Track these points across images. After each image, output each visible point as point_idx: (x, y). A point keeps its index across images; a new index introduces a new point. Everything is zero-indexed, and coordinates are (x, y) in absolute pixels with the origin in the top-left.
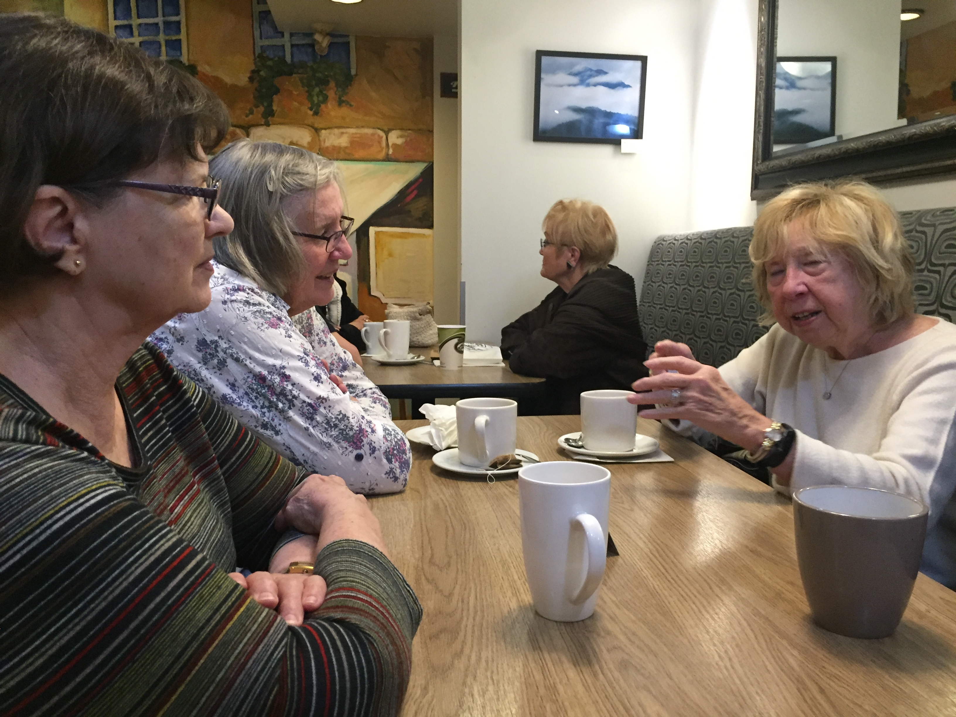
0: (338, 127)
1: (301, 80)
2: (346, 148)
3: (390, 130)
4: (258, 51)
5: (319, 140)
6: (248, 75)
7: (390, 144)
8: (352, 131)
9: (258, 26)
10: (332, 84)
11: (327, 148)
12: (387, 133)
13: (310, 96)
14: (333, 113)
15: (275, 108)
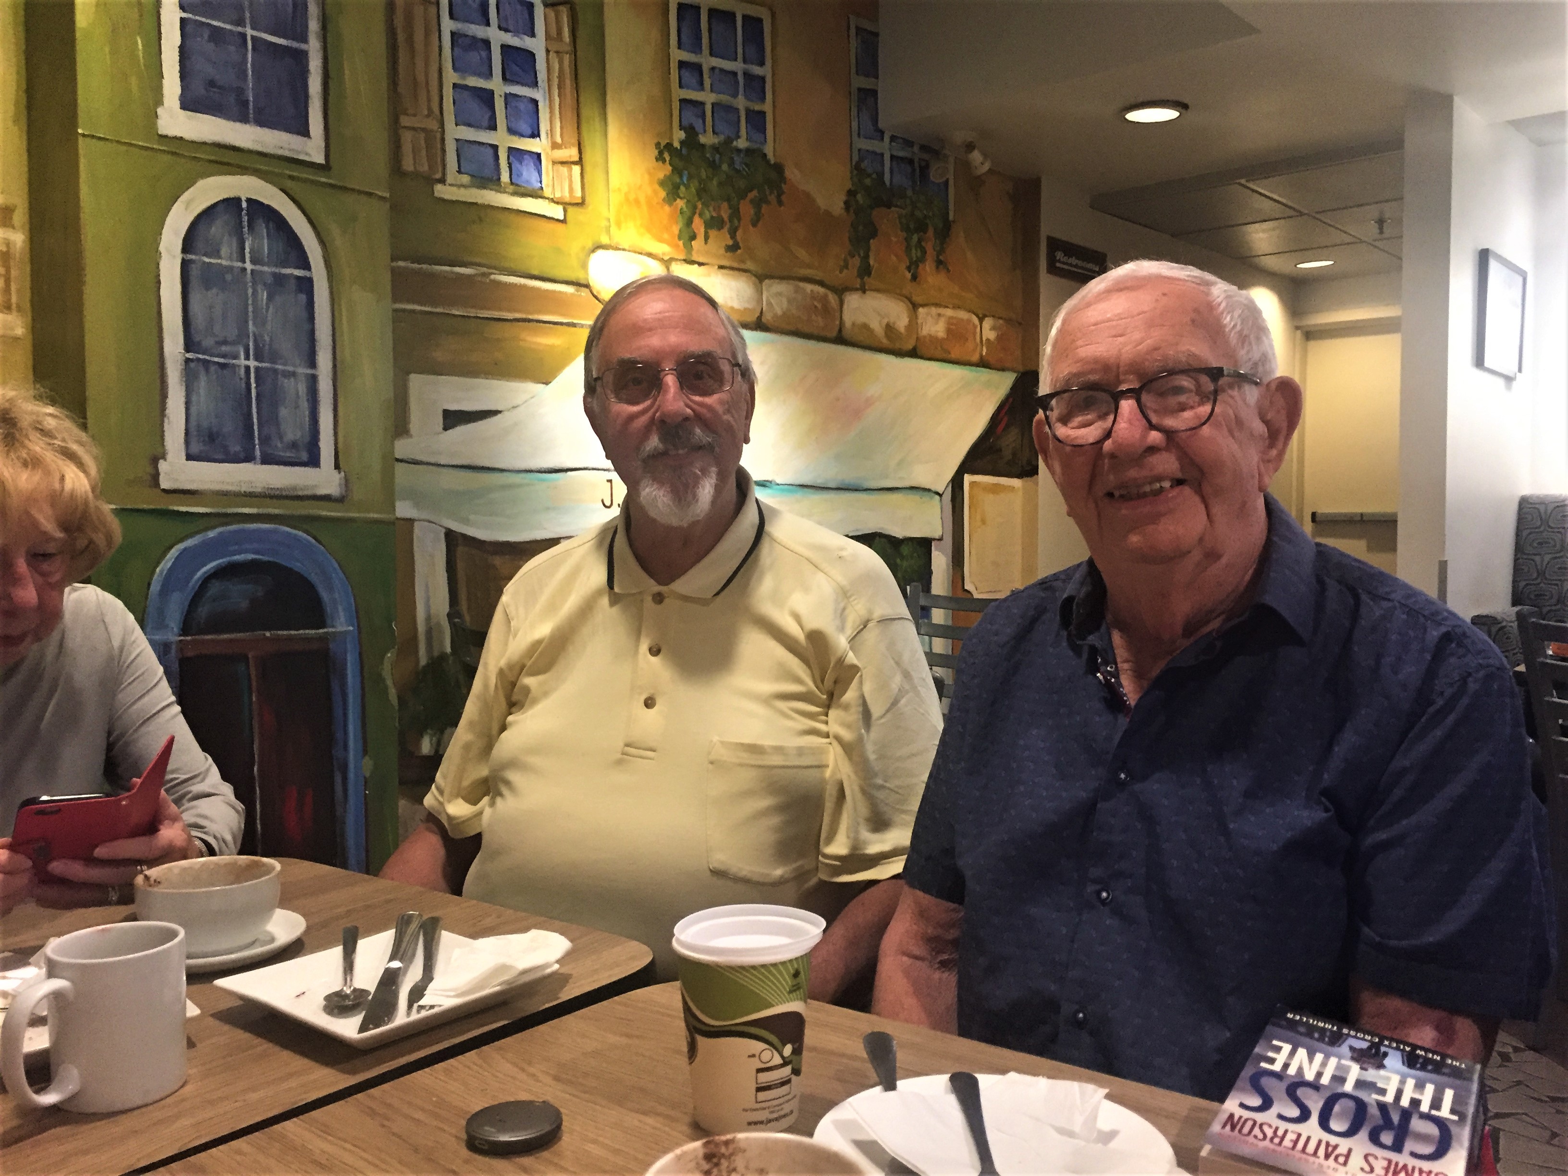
0: (937, 305)
1: (900, 217)
2: (943, 339)
3: (985, 316)
4: (856, 158)
5: (917, 323)
6: (844, 197)
7: (984, 339)
8: (949, 312)
9: (856, 114)
10: (931, 232)
11: (925, 337)
12: (981, 320)
13: (908, 248)
14: (930, 280)
15: (872, 262)
